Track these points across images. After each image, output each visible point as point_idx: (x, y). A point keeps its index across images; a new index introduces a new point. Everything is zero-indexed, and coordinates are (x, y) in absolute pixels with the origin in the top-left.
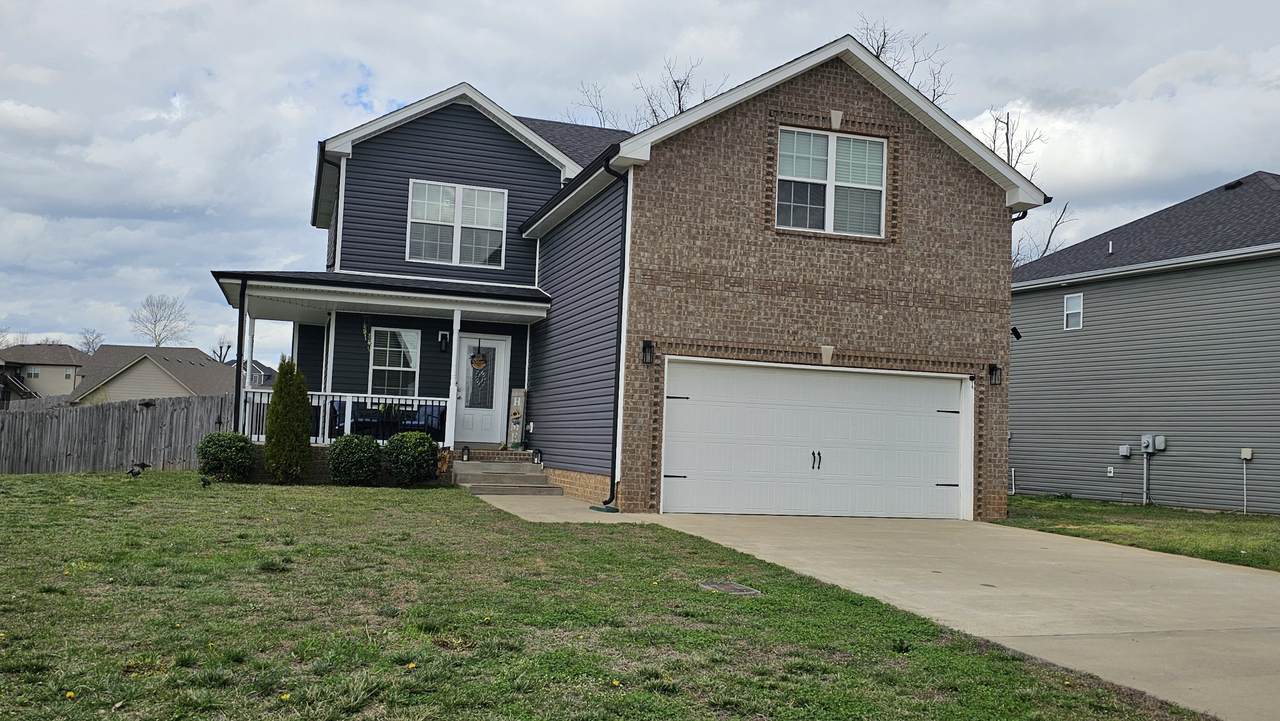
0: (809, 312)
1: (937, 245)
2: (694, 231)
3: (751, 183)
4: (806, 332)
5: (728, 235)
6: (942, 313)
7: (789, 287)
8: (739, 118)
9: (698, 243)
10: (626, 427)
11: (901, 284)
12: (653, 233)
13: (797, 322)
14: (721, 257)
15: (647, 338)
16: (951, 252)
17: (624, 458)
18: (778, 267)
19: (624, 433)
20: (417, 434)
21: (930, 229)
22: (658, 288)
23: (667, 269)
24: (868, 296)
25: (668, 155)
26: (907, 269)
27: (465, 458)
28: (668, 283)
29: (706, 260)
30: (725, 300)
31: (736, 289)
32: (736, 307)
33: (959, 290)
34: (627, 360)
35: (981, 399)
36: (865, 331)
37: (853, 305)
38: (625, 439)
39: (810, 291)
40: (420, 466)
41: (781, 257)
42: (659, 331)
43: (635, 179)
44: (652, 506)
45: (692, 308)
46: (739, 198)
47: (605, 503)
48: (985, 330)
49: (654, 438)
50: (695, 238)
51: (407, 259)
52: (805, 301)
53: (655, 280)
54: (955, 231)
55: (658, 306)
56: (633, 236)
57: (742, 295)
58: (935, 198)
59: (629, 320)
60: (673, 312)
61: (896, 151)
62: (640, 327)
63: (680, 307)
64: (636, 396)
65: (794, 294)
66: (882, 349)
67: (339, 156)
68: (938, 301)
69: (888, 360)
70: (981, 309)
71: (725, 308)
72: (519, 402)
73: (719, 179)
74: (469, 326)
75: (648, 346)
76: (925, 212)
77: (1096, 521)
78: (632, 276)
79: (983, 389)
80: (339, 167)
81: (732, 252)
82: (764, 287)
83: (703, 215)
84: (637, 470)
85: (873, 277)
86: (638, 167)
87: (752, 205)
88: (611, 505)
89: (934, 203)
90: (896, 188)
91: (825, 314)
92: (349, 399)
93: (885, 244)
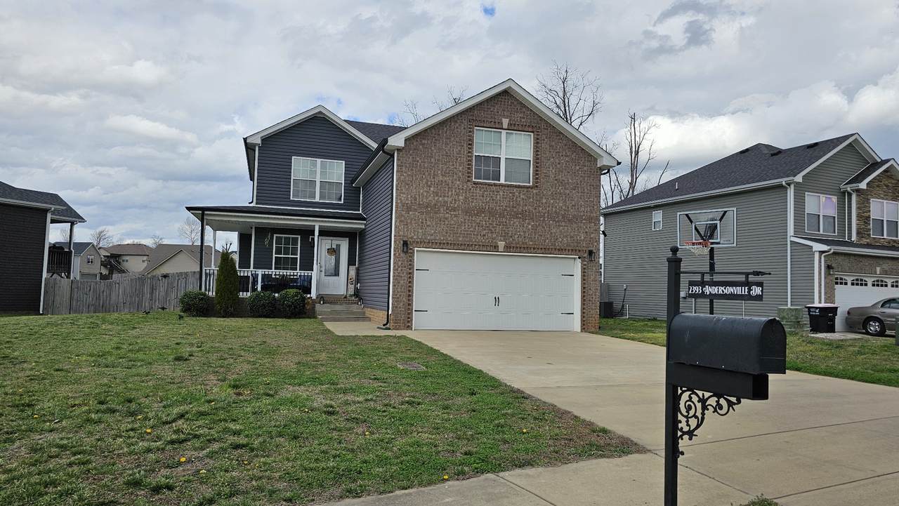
0: (492, 224)
1: (560, 188)
2: (429, 183)
3: (460, 157)
4: (490, 235)
5: (448, 185)
6: (563, 224)
7: (481, 211)
8: (453, 124)
9: (432, 189)
10: (394, 286)
11: (540, 209)
12: (408, 184)
13: (485, 230)
14: (444, 196)
15: (405, 239)
16: (567, 192)
17: (393, 301)
18: (475, 201)
19: (393, 289)
20: (295, 290)
21: (556, 180)
22: (411, 213)
23: (415, 203)
24: (523, 216)
25: (415, 144)
26: (544, 201)
27: (322, 302)
28: (415, 210)
29: (436, 198)
30: (446, 219)
31: (452, 213)
32: (452, 222)
33: (572, 212)
34: (394, 251)
35: (584, 268)
36: (522, 234)
37: (515, 220)
38: (393, 292)
39: (492, 213)
40: (295, 307)
41: (476, 196)
42: (411, 235)
43: (398, 156)
44: (408, 326)
45: (429, 223)
46: (453, 165)
47: (384, 325)
48: (586, 232)
49: (409, 291)
50: (430, 187)
51: (291, 199)
52: (489, 219)
53: (409, 209)
54: (570, 181)
55: (411, 222)
56: (397, 186)
57: (456, 216)
58: (559, 164)
59: (395, 230)
60: (419, 225)
61: (538, 139)
62: (401, 233)
63: (422, 223)
64: (400, 269)
65: (483, 215)
66: (531, 243)
67: (255, 145)
68: (561, 217)
69: (534, 248)
70: (584, 221)
71: (447, 223)
72: (353, 273)
73: (442, 155)
74: (323, 233)
75: (405, 243)
76: (553, 171)
77: (649, 331)
78: (397, 207)
79: (586, 263)
80: (255, 151)
81: (450, 193)
82: (467, 212)
83: (434, 175)
84: (400, 308)
85: (526, 205)
86: (399, 150)
87: (461, 168)
88: (388, 326)
89: (558, 166)
90: (538, 159)
91: (500, 225)
92: (260, 272)
93: (532, 188)
